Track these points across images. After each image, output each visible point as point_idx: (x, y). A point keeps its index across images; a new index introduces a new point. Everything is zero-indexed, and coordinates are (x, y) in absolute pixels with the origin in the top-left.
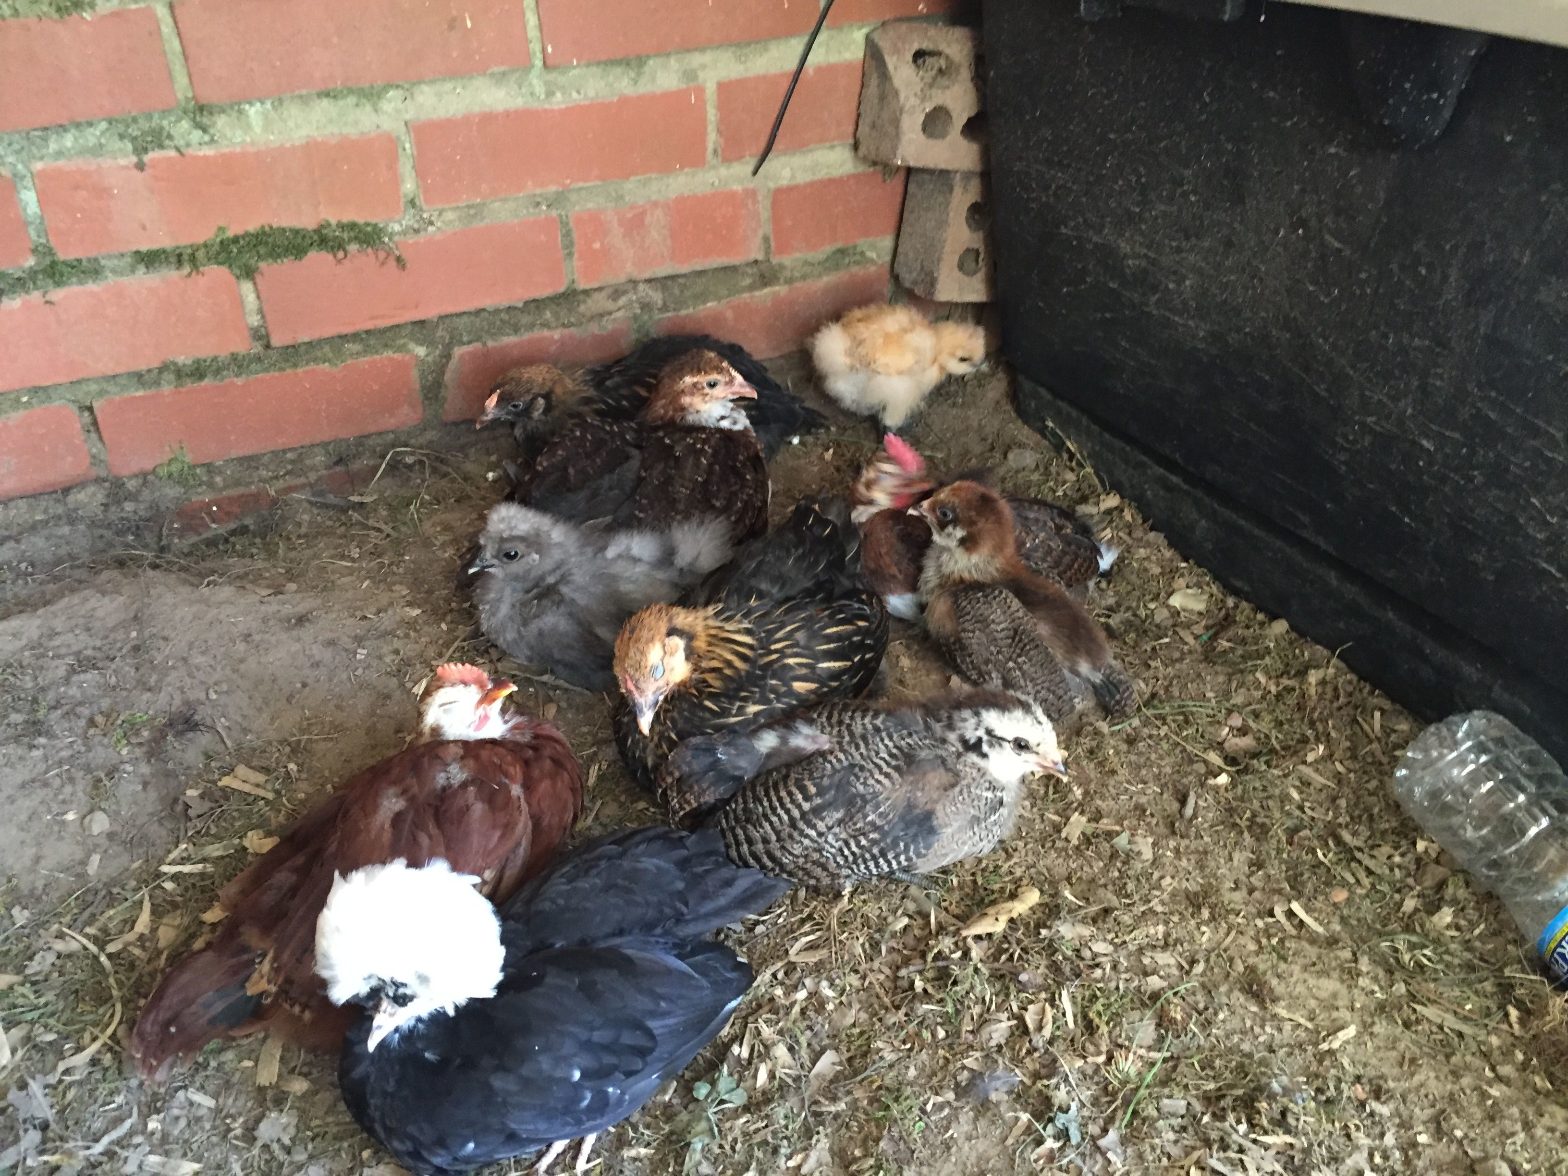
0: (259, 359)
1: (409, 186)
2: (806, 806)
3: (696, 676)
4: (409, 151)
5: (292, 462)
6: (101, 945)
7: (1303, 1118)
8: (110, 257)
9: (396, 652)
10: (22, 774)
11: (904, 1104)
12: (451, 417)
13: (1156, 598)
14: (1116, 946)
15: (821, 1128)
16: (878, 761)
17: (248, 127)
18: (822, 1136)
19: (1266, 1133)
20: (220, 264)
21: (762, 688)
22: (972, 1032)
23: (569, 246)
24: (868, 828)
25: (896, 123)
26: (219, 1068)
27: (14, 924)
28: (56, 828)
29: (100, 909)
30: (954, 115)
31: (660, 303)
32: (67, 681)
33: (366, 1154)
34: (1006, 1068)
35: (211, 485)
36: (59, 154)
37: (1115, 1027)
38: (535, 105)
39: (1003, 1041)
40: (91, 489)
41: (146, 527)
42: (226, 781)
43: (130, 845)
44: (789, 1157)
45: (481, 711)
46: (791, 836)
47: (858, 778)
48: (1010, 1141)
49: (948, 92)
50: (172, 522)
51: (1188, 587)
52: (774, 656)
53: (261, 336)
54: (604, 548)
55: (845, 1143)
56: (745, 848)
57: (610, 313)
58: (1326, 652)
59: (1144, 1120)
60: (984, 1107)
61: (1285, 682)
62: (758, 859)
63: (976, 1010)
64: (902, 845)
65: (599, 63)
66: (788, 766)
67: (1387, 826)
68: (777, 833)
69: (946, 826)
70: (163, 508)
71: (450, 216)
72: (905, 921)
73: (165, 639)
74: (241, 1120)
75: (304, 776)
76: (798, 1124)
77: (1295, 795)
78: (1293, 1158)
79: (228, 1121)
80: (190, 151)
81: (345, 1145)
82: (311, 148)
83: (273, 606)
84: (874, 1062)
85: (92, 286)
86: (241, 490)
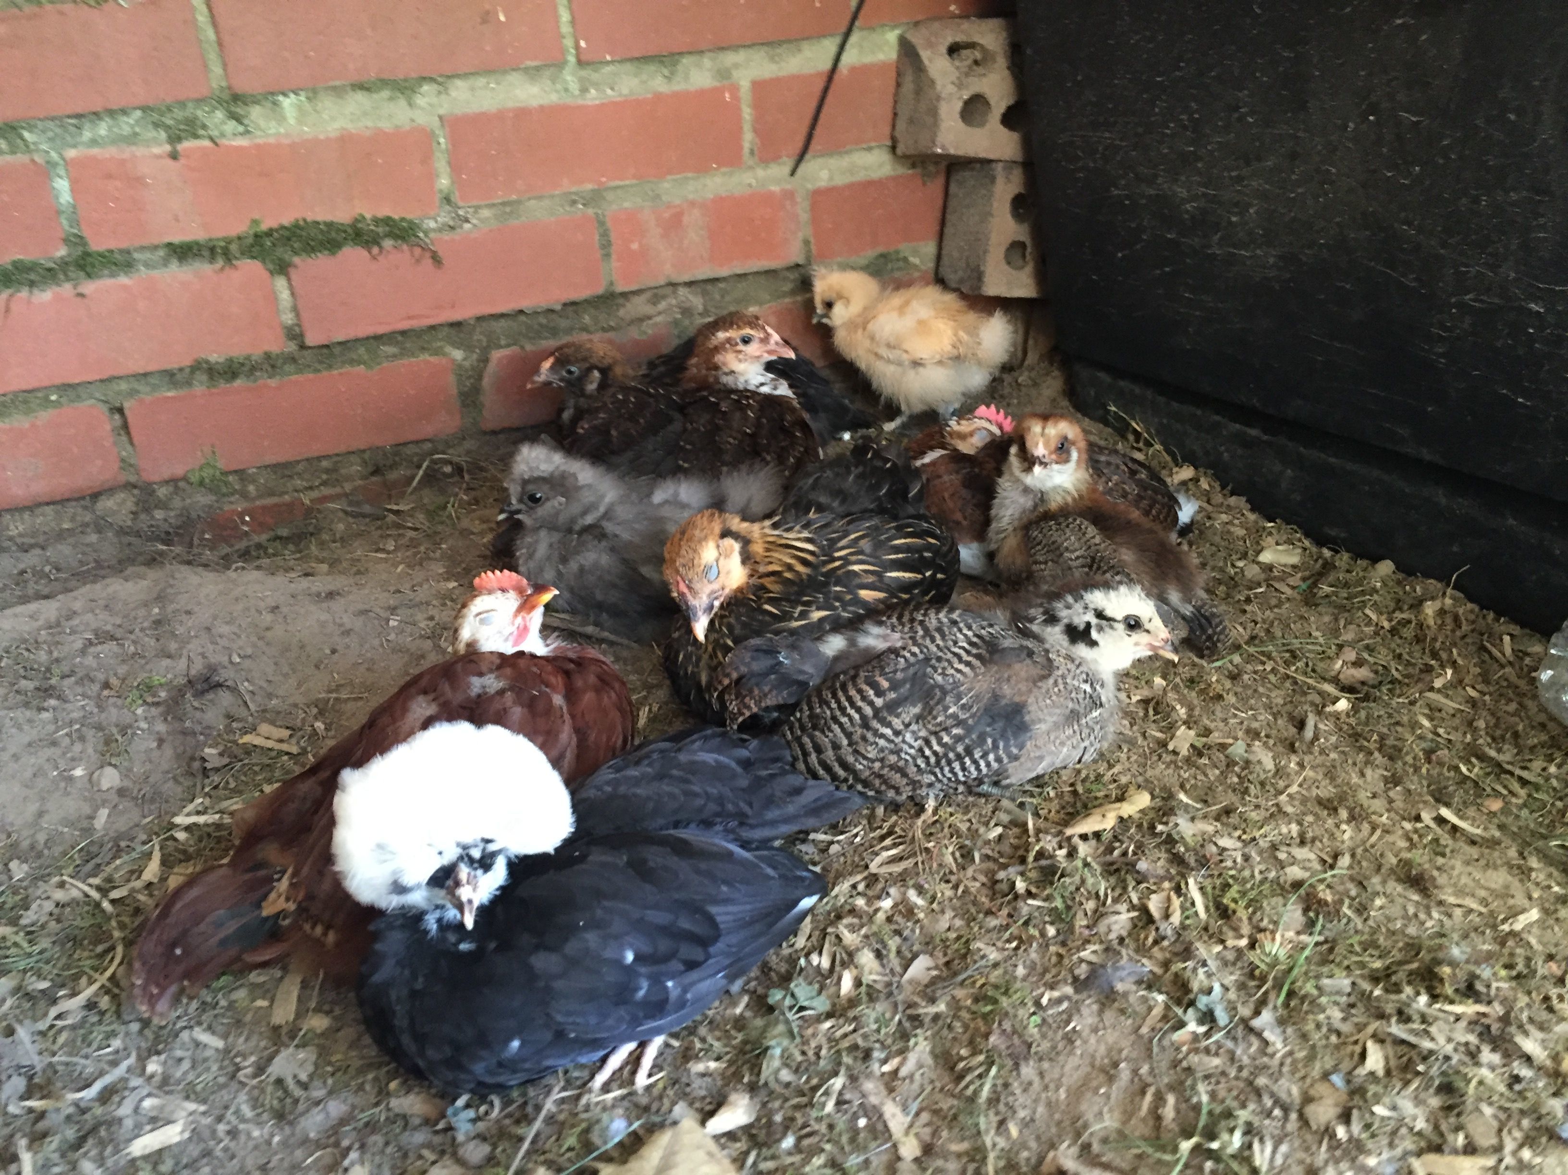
0: (293, 360)
1: (444, 182)
2: (879, 702)
3: (752, 581)
4: (443, 146)
5: (327, 471)
6: (103, 891)
7: (1494, 985)
8: (143, 248)
9: (431, 618)
10: (30, 734)
11: (1015, 997)
12: (490, 426)
13: (1244, 556)
14: (1246, 843)
15: (919, 1031)
16: (956, 650)
17: (282, 119)
18: (920, 1039)
19: (1452, 1002)
20: (253, 258)
21: (826, 595)
22: (1088, 927)
23: (606, 245)
24: (950, 722)
25: (934, 112)
26: (231, 1006)
27: (11, 878)
28: (63, 785)
29: (107, 859)
30: (992, 102)
31: (701, 308)
32: (83, 652)
33: (393, 1085)
34: (1131, 959)
35: (244, 495)
36: (94, 142)
37: (1254, 913)
38: (569, 101)
39: (1124, 933)
40: (121, 496)
41: (177, 534)
42: (247, 739)
43: (141, 801)
44: (885, 1062)
45: (519, 620)
46: (864, 738)
47: (935, 669)
48: (1144, 1030)
49: (985, 80)
50: (203, 532)
51: (1277, 544)
52: (837, 564)
53: (295, 335)
54: (649, 495)
55: (948, 1045)
56: (813, 757)
57: (650, 318)
58: (1439, 585)
59: (1303, 999)
60: (1109, 998)
61: (1399, 615)
62: (828, 769)
63: (1090, 905)
64: (990, 741)
65: (631, 60)
66: (857, 668)
67: (1536, 741)
68: (849, 735)
69: (1040, 721)
70: (194, 515)
71: (486, 213)
72: (999, 830)
73: (188, 613)
74: (253, 1059)
75: (332, 733)
76: (892, 1028)
77: (1426, 723)
78: (1488, 1027)
79: (238, 1060)
80: (224, 142)
81: (370, 1076)
82: (345, 140)
83: (305, 583)
84: (975, 962)
85: (123, 280)
86: (274, 500)
